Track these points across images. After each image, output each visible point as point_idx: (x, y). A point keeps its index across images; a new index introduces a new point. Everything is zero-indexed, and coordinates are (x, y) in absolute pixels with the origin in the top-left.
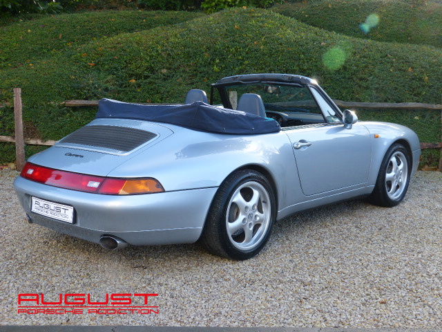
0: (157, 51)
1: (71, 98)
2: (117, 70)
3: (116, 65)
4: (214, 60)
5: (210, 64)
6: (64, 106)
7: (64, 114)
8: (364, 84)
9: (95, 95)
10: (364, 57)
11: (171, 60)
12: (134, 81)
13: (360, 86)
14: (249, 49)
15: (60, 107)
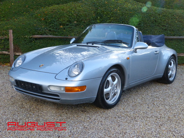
0: (72, 13)
1: (35, 34)
2: (54, 22)
3: (54, 19)
4: (97, 17)
5: (95, 19)
6: (32, 38)
7: (31, 41)
8: (164, 28)
9: (45, 33)
10: (164, 16)
11: (78, 17)
12: (62, 27)
13: (163, 29)
14: (113, 13)
15: (30, 38)
